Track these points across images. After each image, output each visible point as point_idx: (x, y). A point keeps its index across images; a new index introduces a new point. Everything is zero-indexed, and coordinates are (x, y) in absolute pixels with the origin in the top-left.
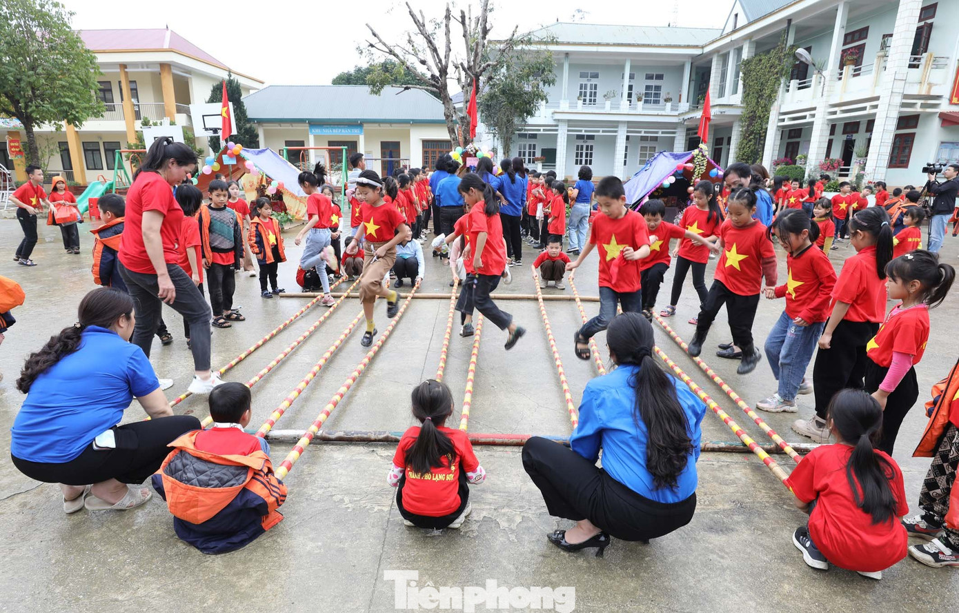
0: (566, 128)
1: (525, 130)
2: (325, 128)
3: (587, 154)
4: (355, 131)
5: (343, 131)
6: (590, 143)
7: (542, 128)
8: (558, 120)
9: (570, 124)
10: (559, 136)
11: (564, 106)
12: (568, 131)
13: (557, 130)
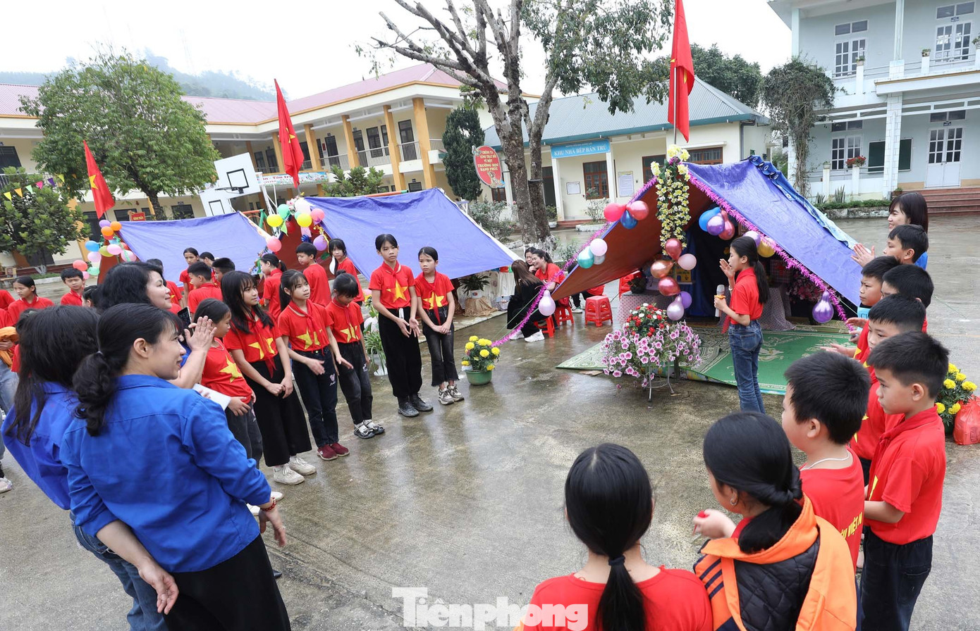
0: (900, 106)
1: (832, 118)
2: (570, 148)
3: (950, 144)
4: (601, 148)
5: (587, 150)
6: (956, 125)
7: (858, 112)
8: (886, 95)
9: (906, 98)
10: (888, 121)
11: (897, 70)
12: (904, 110)
13: (885, 112)
